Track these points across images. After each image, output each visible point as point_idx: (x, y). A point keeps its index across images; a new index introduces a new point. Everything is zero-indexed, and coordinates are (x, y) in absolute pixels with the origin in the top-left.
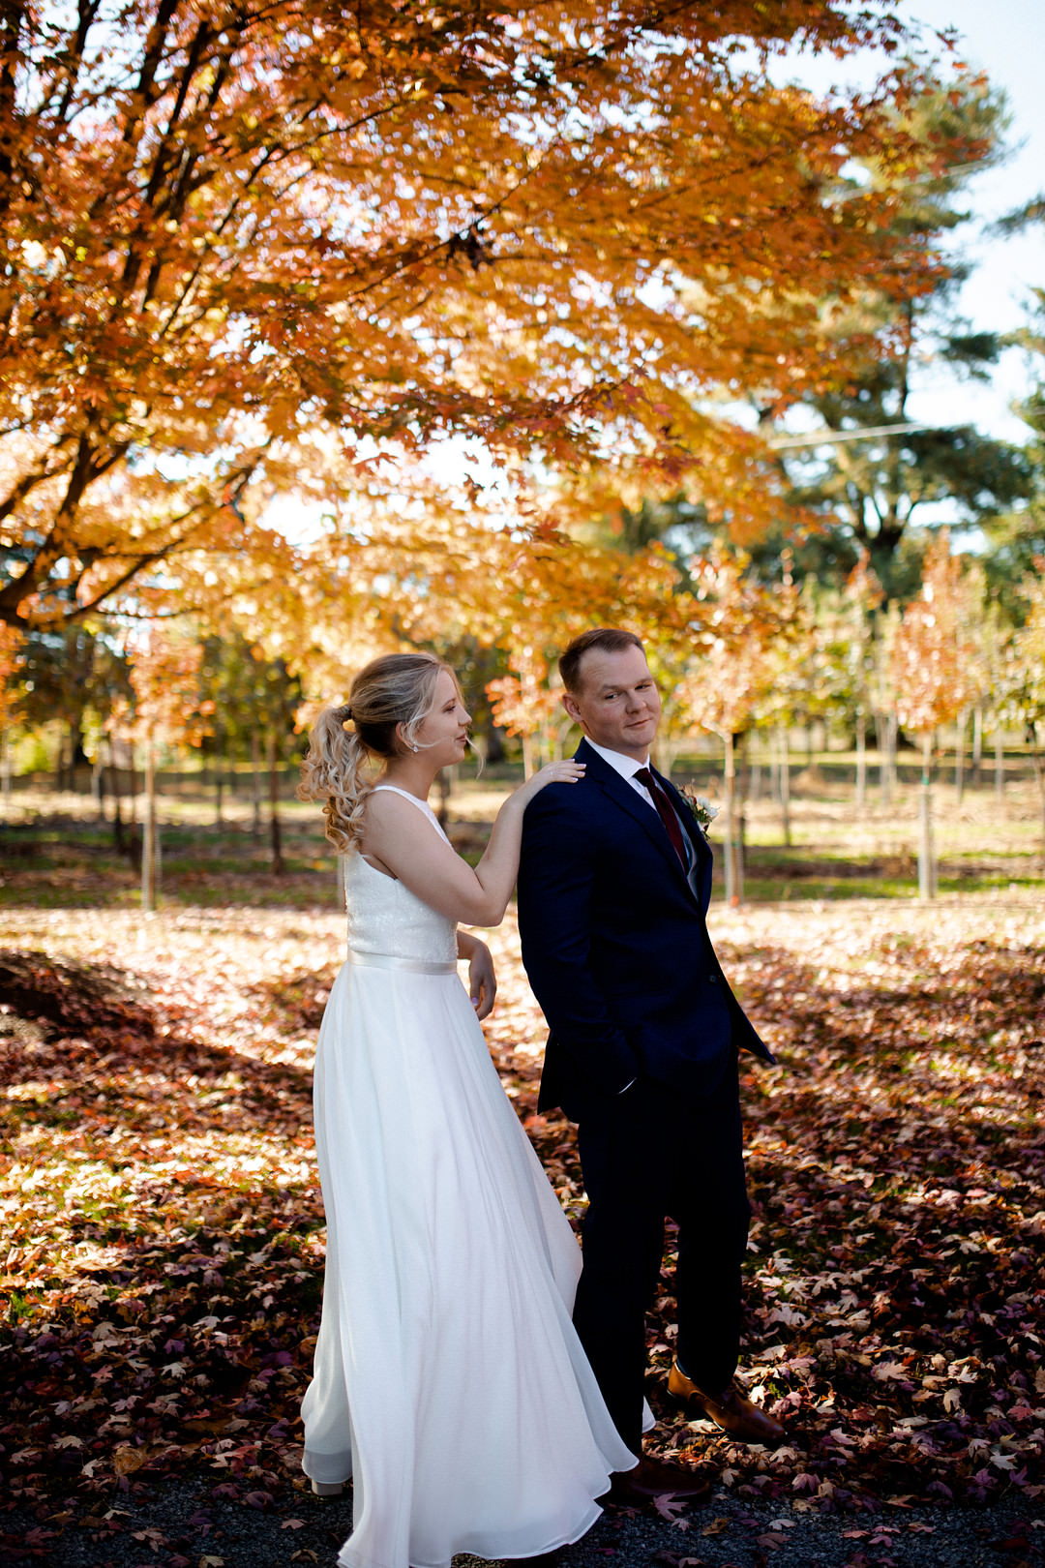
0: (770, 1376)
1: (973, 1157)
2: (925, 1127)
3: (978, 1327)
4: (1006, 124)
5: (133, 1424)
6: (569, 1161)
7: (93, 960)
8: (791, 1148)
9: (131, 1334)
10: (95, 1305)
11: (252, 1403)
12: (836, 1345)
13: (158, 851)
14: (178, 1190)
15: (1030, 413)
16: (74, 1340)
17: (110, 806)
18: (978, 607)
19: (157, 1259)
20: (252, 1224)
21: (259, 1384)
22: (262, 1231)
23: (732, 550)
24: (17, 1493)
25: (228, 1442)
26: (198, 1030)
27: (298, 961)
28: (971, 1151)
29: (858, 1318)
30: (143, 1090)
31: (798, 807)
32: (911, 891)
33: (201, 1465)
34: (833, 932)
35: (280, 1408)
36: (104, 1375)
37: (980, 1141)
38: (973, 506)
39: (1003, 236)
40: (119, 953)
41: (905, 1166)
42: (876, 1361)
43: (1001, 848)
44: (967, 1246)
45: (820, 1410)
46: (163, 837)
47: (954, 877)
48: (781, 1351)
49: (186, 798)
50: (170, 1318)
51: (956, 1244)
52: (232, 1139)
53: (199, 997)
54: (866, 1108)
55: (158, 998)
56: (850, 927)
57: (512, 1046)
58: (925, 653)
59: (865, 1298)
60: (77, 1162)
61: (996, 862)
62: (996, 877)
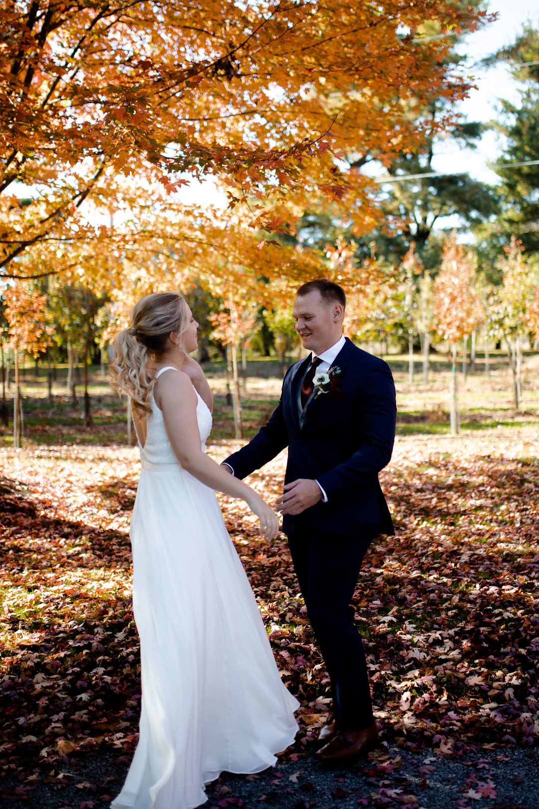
0: (413, 686)
1: (502, 569)
2: (474, 554)
3: (518, 656)
5: (65, 727)
6: (285, 578)
8: (405, 567)
9: (56, 679)
10: (32, 664)
11: (131, 714)
12: (445, 668)
13: (22, 412)
14: (68, 600)
15: (498, 167)
16: (23, 683)
18: (473, 274)
19: (63, 638)
20: (115, 617)
21: (132, 702)
22: (121, 621)
24: (5, 767)
25: (121, 734)
26: (61, 513)
27: (111, 473)
28: (501, 566)
29: (455, 654)
30: (35, 547)
32: (445, 430)
33: (107, 748)
34: (408, 452)
36: (43, 702)
37: (504, 560)
38: (468, 218)
39: (484, 68)
40: (6, 471)
41: (467, 575)
42: (468, 676)
43: (491, 406)
44: (506, 615)
45: (440, 703)
46: (24, 405)
47: (467, 421)
48: (416, 673)
50: (77, 669)
51: (500, 614)
52: (94, 571)
53: (59, 494)
54: (441, 545)
55: (35, 495)
56: (416, 449)
57: (241, 517)
58: (453, 299)
59: (457, 644)
61: (488, 413)
62: (489, 421)
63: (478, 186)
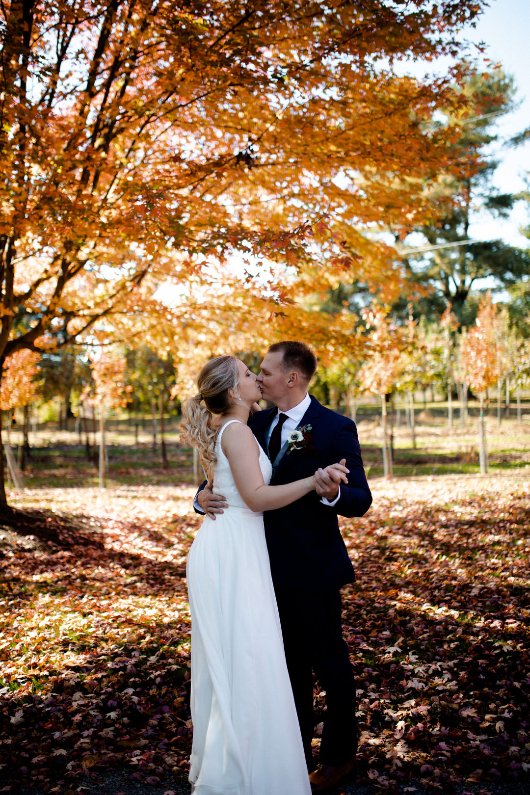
0: (408, 715)
1: (509, 603)
2: (485, 588)
3: (512, 689)
4: (514, 92)
5: (92, 743)
7: (74, 513)
8: (418, 599)
9: (91, 698)
10: (73, 683)
11: (150, 732)
12: (441, 699)
13: (107, 459)
14: (115, 625)
16: (63, 701)
17: (84, 437)
18: (506, 329)
19: (104, 660)
20: (151, 642)
21: (153, 722)
22: (155, 645)
23: (382, 305)
24: (34, 778)
25: (138, 752)
26: (125, 546)
27: (174, 511)
28: (508, 599)
29: (452, 685)
30: (99, 576)
31: (419, 429)
32: (476, 469)
33: (125, 764)
34: (437, 491)
35: (164, 734)
36: (78, 718)
37: (512, 594)
38: (503, 279)
39: (513, 147)
40: (88, 509)
41: (474, 608)
42: (462, 707)
43: (521, 447)
44: (506, 648)
45: (433, 733)
46: (109, 451)
47: (498, 461)
48: (413, 702)
49: (121, 432)
50: (110, 690)
51: (500, 647)
52: (143, 599)
54: (455, 578)
55: (106, 530)
56: (446, 488)
58: (479, 352)
59: (455, 676)
60: (66, 613)
61: (518, 454)
62: (518, 461)
63: (511, 251)
